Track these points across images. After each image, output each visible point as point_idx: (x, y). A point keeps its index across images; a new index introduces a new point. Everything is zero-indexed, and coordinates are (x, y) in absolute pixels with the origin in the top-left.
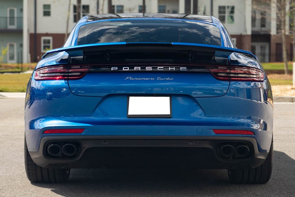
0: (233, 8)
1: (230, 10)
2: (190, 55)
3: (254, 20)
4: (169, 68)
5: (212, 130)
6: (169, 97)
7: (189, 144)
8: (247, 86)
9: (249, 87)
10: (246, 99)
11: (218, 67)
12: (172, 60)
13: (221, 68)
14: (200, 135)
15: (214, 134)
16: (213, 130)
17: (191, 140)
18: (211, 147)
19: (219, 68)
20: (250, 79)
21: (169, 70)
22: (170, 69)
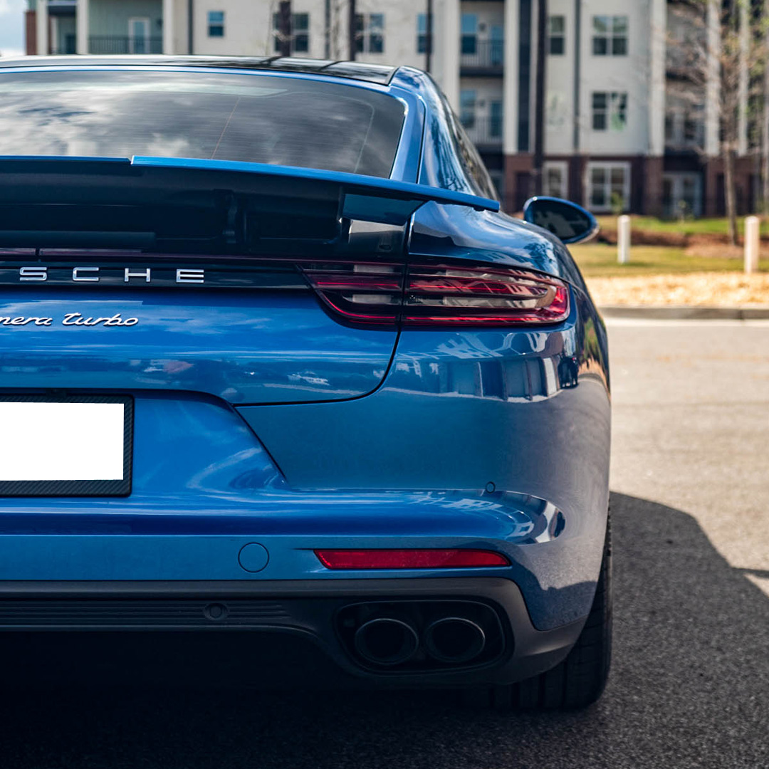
0: (624, 97)
1: (618, 101)
2: (233, 212)
3: (668, 123)
4: (127, 270)
5: (312, 554)
6: (122, 406)
7: (203, 616)
8: (486, 350)
9: (495, 354)
10: (483, 397)
11: (352, 268)
12: (151, 234)
13: (365, 270)
14: (254, 576)
15: (320, 570)
16: (316, 551)
17: (216, 601)
18: (309, 628)
19: (356, 269)
20: (503, 318)
21: (127, 280)
22: (127, 273)
